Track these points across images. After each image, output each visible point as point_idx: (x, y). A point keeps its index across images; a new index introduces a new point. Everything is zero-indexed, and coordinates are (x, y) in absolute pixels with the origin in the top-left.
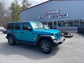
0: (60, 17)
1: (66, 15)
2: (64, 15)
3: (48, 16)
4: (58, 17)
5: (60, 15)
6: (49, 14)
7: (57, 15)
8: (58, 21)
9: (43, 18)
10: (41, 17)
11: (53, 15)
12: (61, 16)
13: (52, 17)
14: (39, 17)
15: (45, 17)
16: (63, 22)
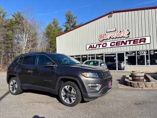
0: (130, 43)
1: (145, 39)
2: (141, 39)
3: (106, 44)
4: (125, 44)
5: (130, 41)
6: (107, 39)
7: (125, 41)
8: (127, 53)
9: (95, 46)
10: (91, 46)
11: (116, 42)
12: (132, 42)
13: (113, 44)
14: (88, 46)
15: (99, 45)
16: (138, 54)
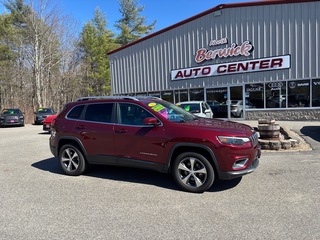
0: (253, 68)
1: (281, 60)
2: (273, 60)
3: (209, 68)
4: (245, 69)
5: (254, 63)
6: (211, 60)
7: (244, 63)
8: (247, 86)
10: (180, 72)
11: (227, 64)
12: (258, 65)
13: (222, 69)
14: (174, 73)
15: (196, 70)
16: (267, 88)
